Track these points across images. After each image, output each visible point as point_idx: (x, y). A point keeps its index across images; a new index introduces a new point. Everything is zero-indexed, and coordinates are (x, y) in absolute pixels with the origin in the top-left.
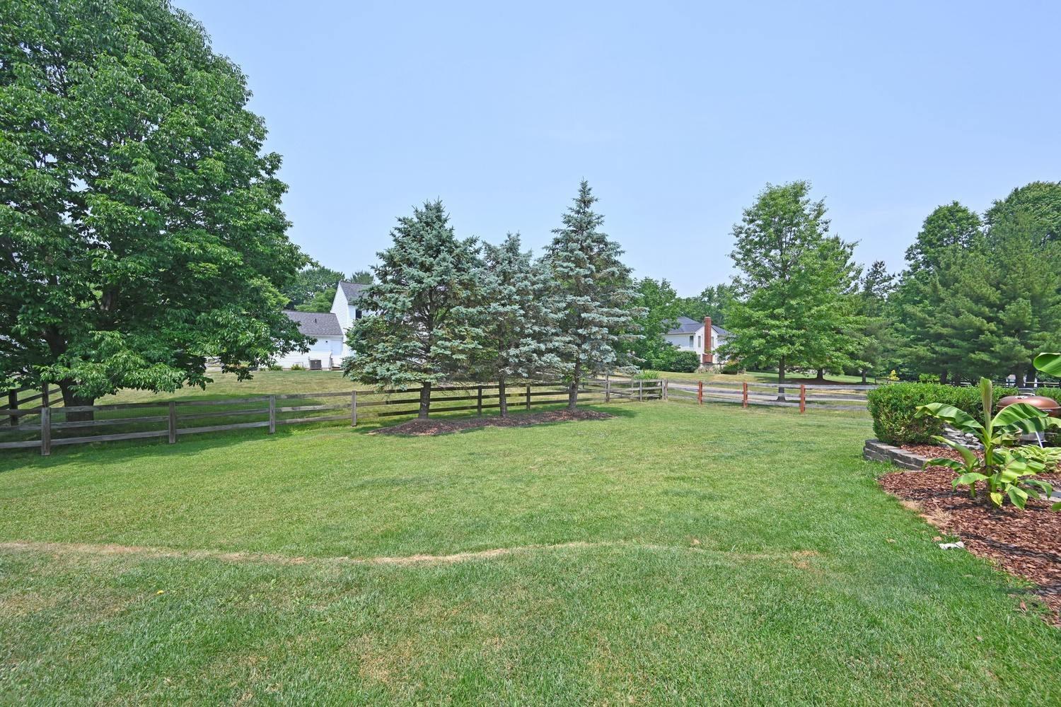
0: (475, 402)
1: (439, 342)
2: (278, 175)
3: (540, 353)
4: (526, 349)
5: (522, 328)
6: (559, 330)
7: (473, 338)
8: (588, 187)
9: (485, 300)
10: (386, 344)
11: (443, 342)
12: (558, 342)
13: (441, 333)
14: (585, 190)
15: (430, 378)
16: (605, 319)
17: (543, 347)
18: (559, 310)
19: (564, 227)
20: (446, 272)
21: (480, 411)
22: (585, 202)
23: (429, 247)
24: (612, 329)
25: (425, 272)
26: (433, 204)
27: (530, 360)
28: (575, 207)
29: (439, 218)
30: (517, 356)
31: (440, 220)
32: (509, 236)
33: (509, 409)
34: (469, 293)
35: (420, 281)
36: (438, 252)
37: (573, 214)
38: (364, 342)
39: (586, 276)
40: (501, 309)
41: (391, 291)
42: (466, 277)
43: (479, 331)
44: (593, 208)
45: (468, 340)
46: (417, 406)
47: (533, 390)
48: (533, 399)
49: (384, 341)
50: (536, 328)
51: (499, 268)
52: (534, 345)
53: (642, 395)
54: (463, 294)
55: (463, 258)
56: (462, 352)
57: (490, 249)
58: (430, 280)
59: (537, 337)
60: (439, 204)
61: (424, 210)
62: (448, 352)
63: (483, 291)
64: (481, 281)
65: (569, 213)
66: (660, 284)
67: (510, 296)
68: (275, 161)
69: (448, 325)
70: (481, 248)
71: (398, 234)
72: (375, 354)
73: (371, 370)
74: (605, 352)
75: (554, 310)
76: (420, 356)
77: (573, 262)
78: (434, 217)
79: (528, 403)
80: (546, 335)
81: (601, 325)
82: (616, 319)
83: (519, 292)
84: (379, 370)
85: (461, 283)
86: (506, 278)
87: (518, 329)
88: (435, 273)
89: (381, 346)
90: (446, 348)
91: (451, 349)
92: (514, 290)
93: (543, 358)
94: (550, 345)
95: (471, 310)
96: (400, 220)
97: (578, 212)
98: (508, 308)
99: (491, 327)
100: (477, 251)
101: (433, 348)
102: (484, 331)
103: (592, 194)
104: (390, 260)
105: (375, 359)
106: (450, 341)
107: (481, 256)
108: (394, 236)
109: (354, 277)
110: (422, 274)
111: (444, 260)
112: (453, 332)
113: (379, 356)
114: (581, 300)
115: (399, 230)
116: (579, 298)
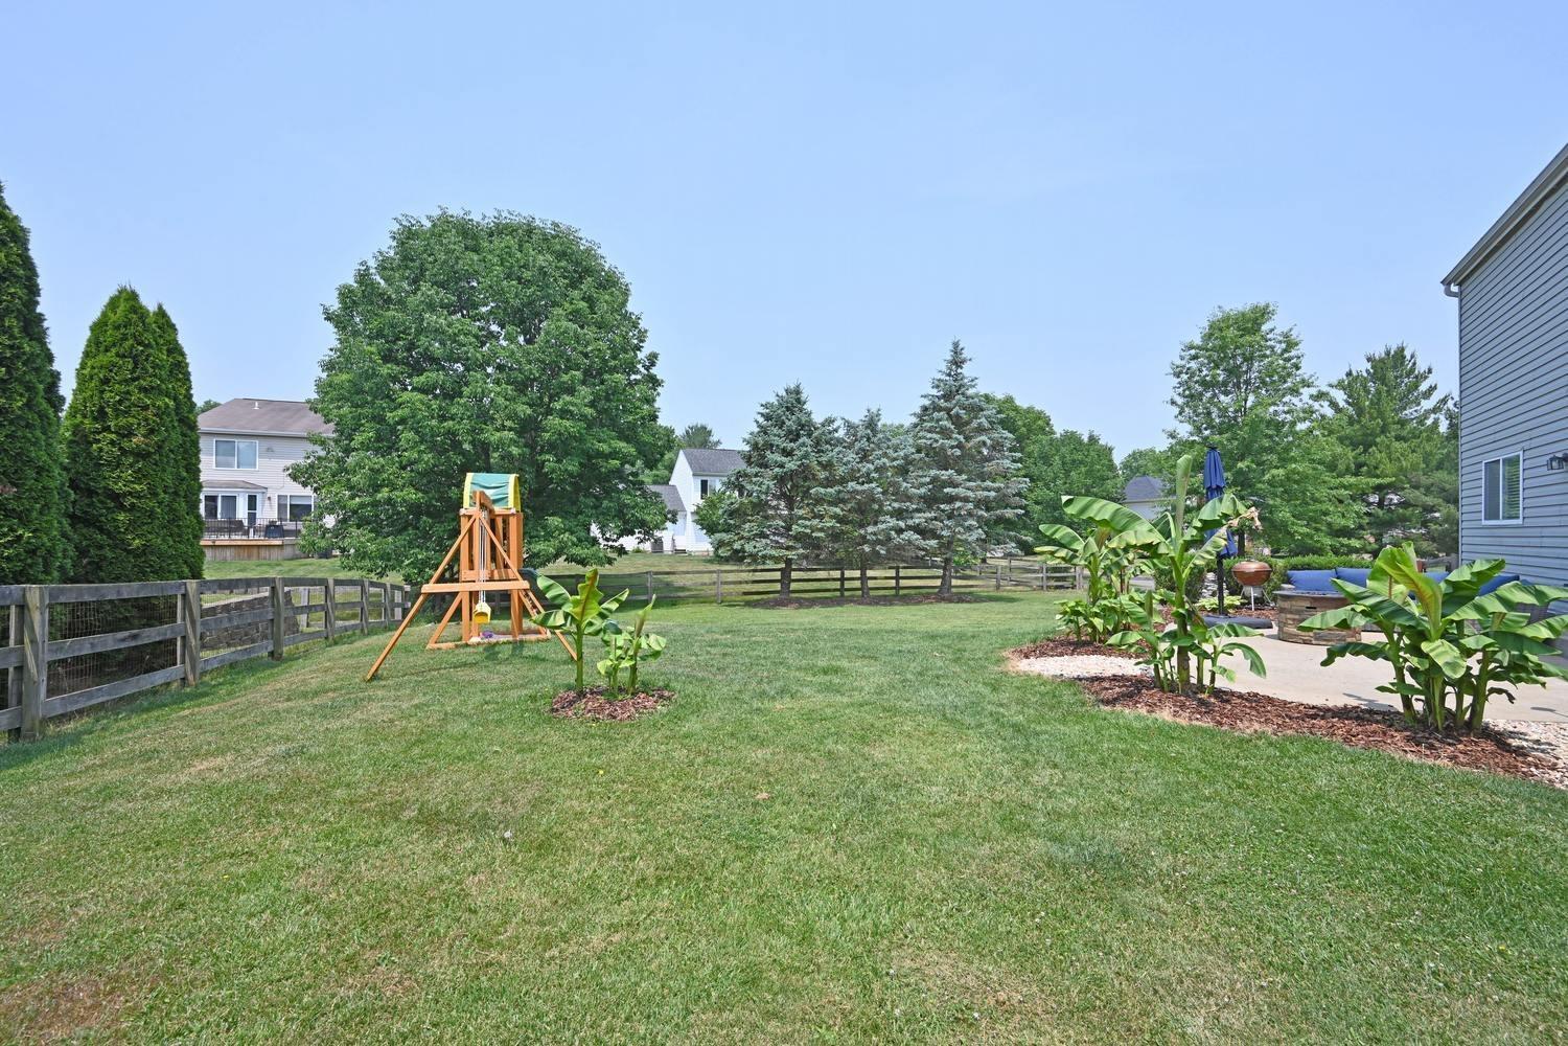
0: (837, 585)
1: (800, 522)
2: (654, 371)
3: (900, 531)
4: (883, 526)
5: (881, 506)
6: (921, 505)
7: (831, 517)
8: (960, 347)
9: (843, 481)
10: (753, 524)
11: (803, 521)
12: (919, 519)
13: (801, 512)
14: (957, 349)
15: (791, 555)
16: (970, 494)
17: (902, 524)
18: (922, 485)
19: (935, 392)
20: (806, 456)
21: (842, 595)
22: (957, 362)
23: (790, 432)
24: (978, 503)
25: (787, 457)
26: (792, 386)
27: (889, 539)
28: (944, 369)
29: (798, 401)
30: (875, 534)
31: (799, 403)
32: (869, 411)
33: (872, 593)
34: (827, 474)
35: (782, 466)
36: (798, 436)
37: (944, 377)
38: (732, 522)
39: (952, 447)
40: (859, 488)
41: (756, 475)
42: (824, 459)
43: (838, 510)
44: (967, 371)
45: (826, 519)
46: (778, 586)
47: (902, 573)
48: (903, 583)
49: (749, 521)
50: (896, 505)
51: (857, 445)
52: (893, 522)
53: (1045, 583)
54: (822, 475)
55: (822, 439)
56: (821, 530)
57: (850, 426)
58: (791, 465)
59: (899, 514)
60: (798, 387)
61: (784, 394)
62: (808, 531)
63: (841, 471)
64: (840, 460)
65: (939, 376)
66: (1085, 439)
67: (868, 474)
68: (653, 359)
69: (808, 505)
70: (839, 427)
71: (761, 420)
72: (742, 533)
73: (739, 547)
74: (969, 529)
75: (916, 485)
76: (782, 535)
77: (937, 433)
78: (793, 401)
79: (897, 588)
80: (907, 511)
81: (966, 500)
82: (986, 493)
83: (877, 470)
84: (746, 546)
85: (819, 463)
86: (864, 456)
87: (876, 507)
88: (795, 458)
89: (747, 526)
90: (806, 527)
91: (811, 527)
92: (872, 467)
93: (902, 536)
94: (910, 522)
95: (829, 490)
96: (762, 405)
97: (949, 375)
98: (866, 486)
99: (849, 506)
100: (836, 430)
101: (794, 527)
102: (842, 510)
103: (966, 354)
104: (755, 447)
105: (743, 538)
106: (810, 520)
107: (841, 433)
108: (757, 422)
109: (687, 432)
110: (784, 459)
111: (804, 444)
112: (812, 511)
113: (746, 534)
114: (945, 475)
115: (762, 415)
116: (943, 472)
